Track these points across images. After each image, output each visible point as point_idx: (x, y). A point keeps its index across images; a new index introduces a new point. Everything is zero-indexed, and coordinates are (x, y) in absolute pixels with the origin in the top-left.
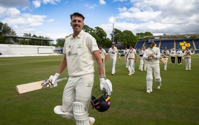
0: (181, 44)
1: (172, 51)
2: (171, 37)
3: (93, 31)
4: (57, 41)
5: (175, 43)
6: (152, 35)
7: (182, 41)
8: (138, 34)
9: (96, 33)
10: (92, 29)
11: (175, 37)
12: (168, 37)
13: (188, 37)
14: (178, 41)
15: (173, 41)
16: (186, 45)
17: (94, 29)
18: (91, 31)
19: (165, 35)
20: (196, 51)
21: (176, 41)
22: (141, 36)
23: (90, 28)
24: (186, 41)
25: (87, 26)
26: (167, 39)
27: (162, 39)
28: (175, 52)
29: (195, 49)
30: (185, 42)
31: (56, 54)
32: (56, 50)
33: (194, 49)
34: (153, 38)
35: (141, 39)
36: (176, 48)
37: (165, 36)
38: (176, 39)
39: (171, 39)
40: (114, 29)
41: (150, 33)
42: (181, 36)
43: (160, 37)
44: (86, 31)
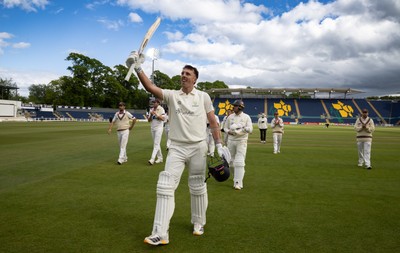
0: (277, 106)
1: (260, 119)
2: (261, 92)
3: (110, 74)
4: (30, 89)
5: (266, 105)
6: (226, 87)
7: (277, 101)
8: (201, 84)
9: (118, 78)
10: (109, 69)
11: (265, 92)
12: (254, 92)
13: (288, 94)
14: (272, 101)
15: (263, 100)
16: (285, 107)
17: (114, 69)
18: (106, 72)
19: (249, 88)
20: (300, 120)
21: (268, 99)
22: (207, 89)
23: (105, 67)
24: (283, 100)
25: (98, 63)
26: (253, 96)
27: (245, 96)
28: (265, 119)
29: (299, 116)
30: (283, 103)
31: (23, 119)
32: (23, 110)
33: (296, 115)
34: (229, 92)
36: (269, 114)
37: (249, 90)
38: (269, 96)
39: (260, 96)
40: (154, 72)
41: (222, 83)
42: (276, 92)
43: (241, 91)
44: (95, 73)
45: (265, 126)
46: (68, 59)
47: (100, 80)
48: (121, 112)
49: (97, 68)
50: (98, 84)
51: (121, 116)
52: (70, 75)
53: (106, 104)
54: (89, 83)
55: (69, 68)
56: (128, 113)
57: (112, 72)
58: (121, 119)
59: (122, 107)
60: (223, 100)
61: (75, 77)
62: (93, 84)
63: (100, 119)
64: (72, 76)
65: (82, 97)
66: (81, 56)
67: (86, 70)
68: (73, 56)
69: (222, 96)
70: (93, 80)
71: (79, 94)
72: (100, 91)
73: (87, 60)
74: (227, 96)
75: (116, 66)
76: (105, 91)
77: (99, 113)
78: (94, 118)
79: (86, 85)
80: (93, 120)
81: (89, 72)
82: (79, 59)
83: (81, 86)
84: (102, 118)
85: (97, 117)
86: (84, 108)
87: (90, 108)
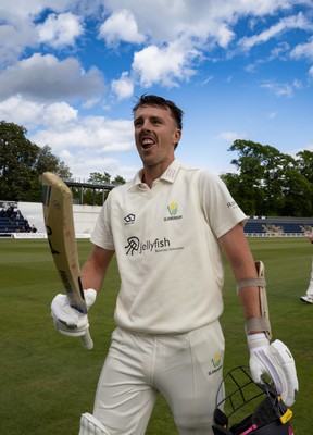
3: (291, 165)
9: (303, 171)
10: (289, 159)
17: (296, 158)
18: (286, 164)
23: (283, 156)
25: (274, 150)
44: (270, 166)
46: (233, 148)
47: (277, 176)
49: (272, 157)
50: (274, 183)
52: (236, 171)
53: (286, 211)
54: (262, 181)
55: (234, 162)
57: (295, 163)
61: (243, 174)
62: (267, 183)
63: (279, 234)
64: (239, 173)
65: (253, 202)
66: (250, 144)
67: (258, 162)
68: (239, 145)
70: (267, 176)
71: (249, 197)
72: (276, 191)
73: (258, 148)
75: (300, 153)
76: (285, 192)
77: (277, 225)
78: (270, 232)
79: (258, 184)
80: (269, 234)
81: (262, 164)
82: (246, 148)
83: (251, 186)
84: (281, 232)
85: (275, 231)
86: (256, 218)
87: (263, 218)
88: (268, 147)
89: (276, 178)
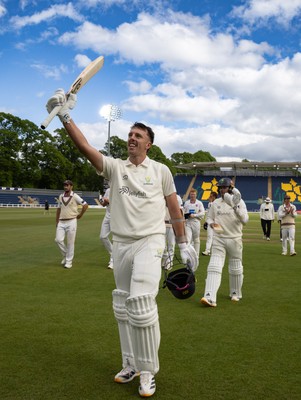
0: (285, 187)
1: (264, 206)
2: (263, 167)
3: (49, 141)
5: (270, 185)
6: (212, 159)
7: (286, 180)
8: (176, 156)
9: (59, 147)
10: (47, 135)
11: (269, 167)
12: (253, 166)
14: (279, 180)
15: (265, 179)
16: (297, 189)
17: (54, 135)
18: (43, 139)
19: (246, 161)
21: (273, 177)
22: (186, 162)
24: (296, 179)
25: (33, 125)
26: (251, 172)
27: (240, 172)
28: (271, 206)
30: (294, 184)
34: (217, 167)
35: (184, 171)
36: (274, 198)
37: (245, 165)
38: (274, 174)
39: (261, 173)
40: (110, 139)
41: (207, 154)
42: (284, 167)
43: (234, 166)
44: (28, 140)
45: (270, 216)
47: (34, 149)
48: (67, 193)
49: (30, 132)
50: (32, 155)
51: (66, 199)
53: (43, 184)
54: (20, 153)
56: (76, 196)
57: (51, 138)
58: (66, 204)
59: (68, 187)
60: (209, 179)
62: (25, 155)
63: (35, 205)
65: (9, 173)
66: (9, 117)
67: (15, 135)
69: (206, 173)
70: (25, 149)
71: (6, 168)
72: (34, 164)
73: (17, 122)
74: (214, 173)
75: (58, 130)
76: (42, 165)
77: (32, 196)
78: (26, 203)
79: (16, 156)
80: (25, 205)
81: (20, 138)
82: (6, 120)
83: (8, 158)
84: (37, 203)
85: (30, 202)
86: (12, 189)
87: (20, 189)
88: (27, 121)
89: (34, 151)
